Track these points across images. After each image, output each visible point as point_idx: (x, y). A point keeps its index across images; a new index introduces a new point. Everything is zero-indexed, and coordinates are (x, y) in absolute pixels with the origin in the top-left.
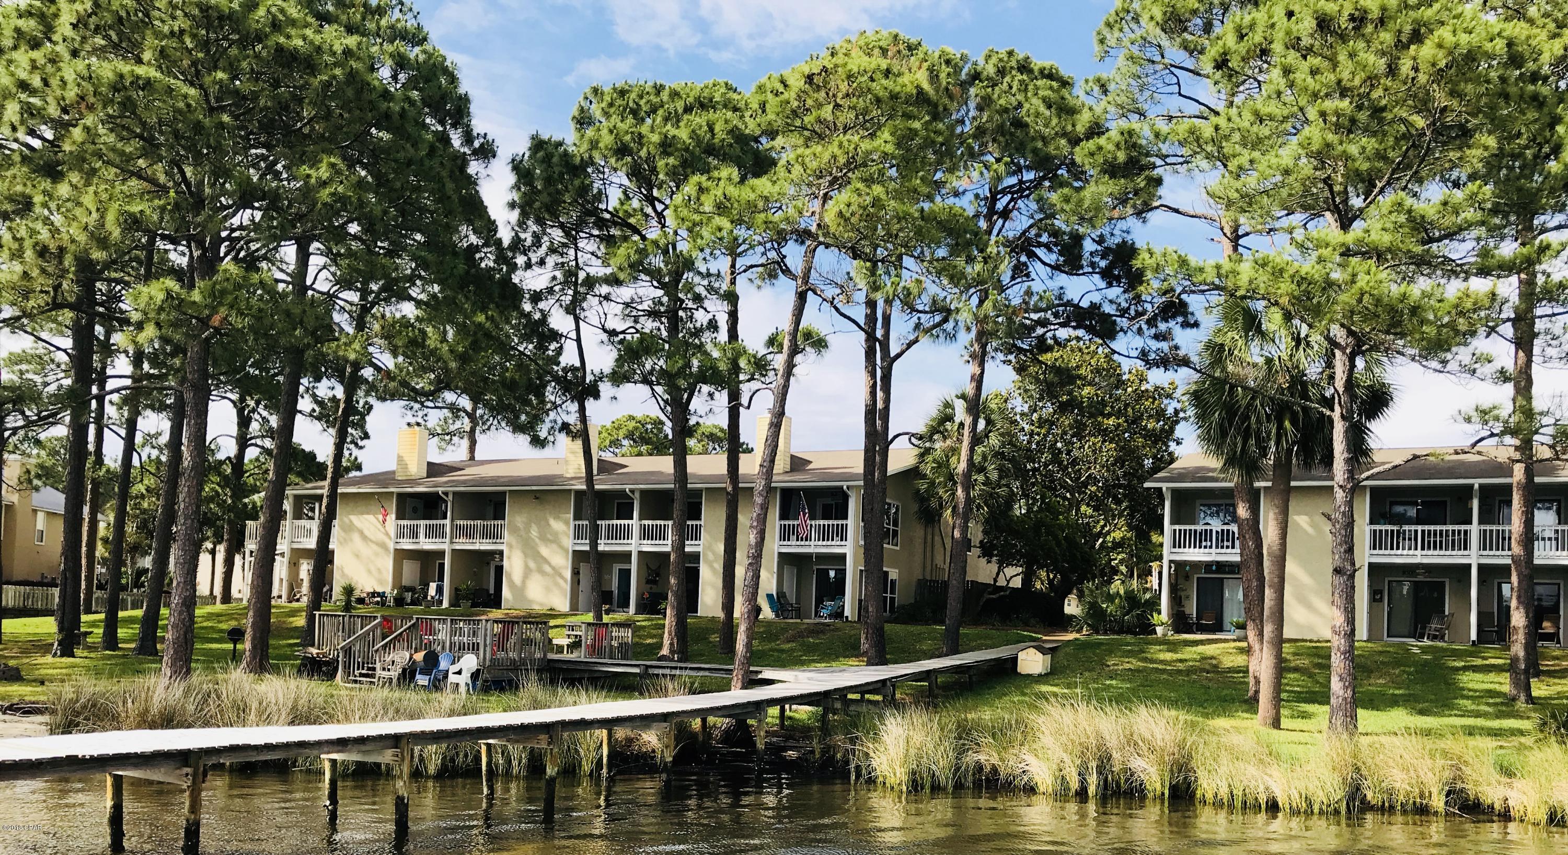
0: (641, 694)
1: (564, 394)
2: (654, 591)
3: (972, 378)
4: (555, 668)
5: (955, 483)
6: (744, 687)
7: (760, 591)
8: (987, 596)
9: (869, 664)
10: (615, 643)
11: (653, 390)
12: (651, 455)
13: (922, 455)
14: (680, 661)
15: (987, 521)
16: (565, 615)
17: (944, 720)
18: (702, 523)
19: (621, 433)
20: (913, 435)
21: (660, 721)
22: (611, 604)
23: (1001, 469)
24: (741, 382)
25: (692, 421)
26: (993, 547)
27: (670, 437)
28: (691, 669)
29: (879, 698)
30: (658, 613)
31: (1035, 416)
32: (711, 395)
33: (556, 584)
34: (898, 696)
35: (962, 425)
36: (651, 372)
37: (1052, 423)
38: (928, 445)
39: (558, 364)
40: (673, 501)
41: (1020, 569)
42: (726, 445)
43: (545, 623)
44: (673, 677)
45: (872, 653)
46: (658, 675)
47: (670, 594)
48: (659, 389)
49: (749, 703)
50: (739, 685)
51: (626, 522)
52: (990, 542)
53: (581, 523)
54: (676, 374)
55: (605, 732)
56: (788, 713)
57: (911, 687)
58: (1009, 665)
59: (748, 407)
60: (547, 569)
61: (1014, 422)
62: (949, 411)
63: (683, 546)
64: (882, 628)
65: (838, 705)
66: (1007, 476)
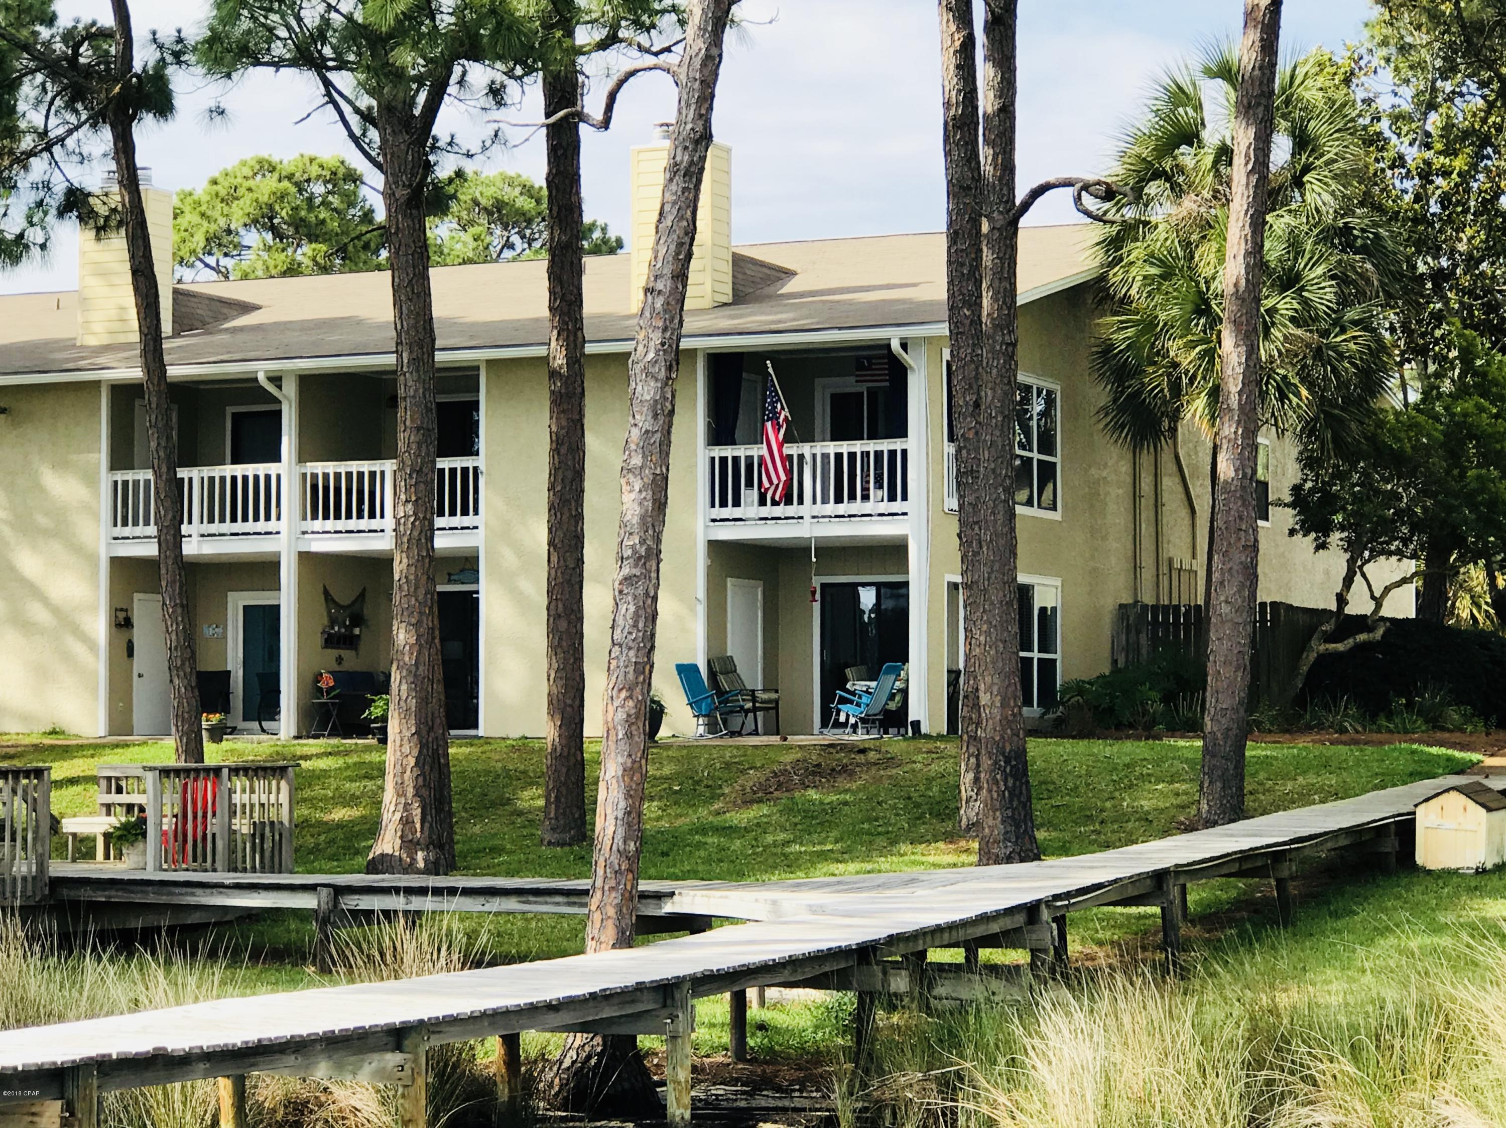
0: (325, 970)
1: (70, 106)
2: (346, 666)
3: (1250, 15)
4: (75, 904)
5: (1214, 321)
6: (624, 941)
7: (657, 657)
8: (1321, 647)
9: (988, 857)
10: (242, 825)
11: (327, 84)
12: (325, 270)
13: (1114, 244)
14: (433, 869)
15: (1309, 430)
16: (95, 748)
17: (1213, 1014)
18: (480, 462)
19: (238, 214)
20: (1086, 187)
21: (384, 1048)
22: (225, 708)
23: (1341, 278)
24: (580, 51)
25: (443, 170)
26: (1329, 502)
27: (380, 216)
28: (468, 892)
29: (1018, 957)
30: (363, 730)
31: (1434, 123)
32: (496, 92)
33: (67, 657)
34: (1074, 947)
35: (1225, 153)
36: (321, 34)
37: (1486, 141)
38: (1130, 213)
39: (50, 20)
40: (393, 401)
41: (1410, 566)
42: (542, 232)
43: (38, 773)
44: (414, 918)
45: (994, 825)
46: (368, 914)
47: (395, 677)
48: (344, 81)
49: (640, 987)
50: (610, 934)
51: (261, 469)
52: (1324, 489)
53: (129, 476)
54: (390, 35)
55: (224, 1087)
56: (754, 1012)
57: (1112, 923)
58: (1391, 845)
59: (606, 124)
60: (38, 613)
61: (1375, 141)
62: (1186, 113)
63: (429, 532)
64: (1020, 754)
65: (900, 983)
66: (1361, 297)
